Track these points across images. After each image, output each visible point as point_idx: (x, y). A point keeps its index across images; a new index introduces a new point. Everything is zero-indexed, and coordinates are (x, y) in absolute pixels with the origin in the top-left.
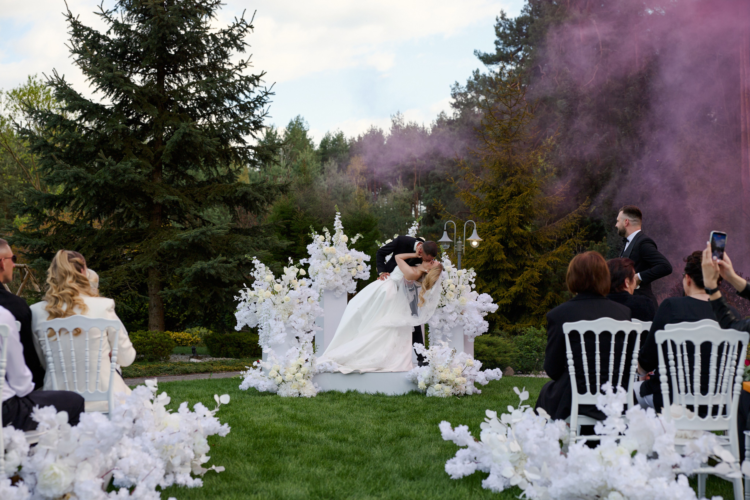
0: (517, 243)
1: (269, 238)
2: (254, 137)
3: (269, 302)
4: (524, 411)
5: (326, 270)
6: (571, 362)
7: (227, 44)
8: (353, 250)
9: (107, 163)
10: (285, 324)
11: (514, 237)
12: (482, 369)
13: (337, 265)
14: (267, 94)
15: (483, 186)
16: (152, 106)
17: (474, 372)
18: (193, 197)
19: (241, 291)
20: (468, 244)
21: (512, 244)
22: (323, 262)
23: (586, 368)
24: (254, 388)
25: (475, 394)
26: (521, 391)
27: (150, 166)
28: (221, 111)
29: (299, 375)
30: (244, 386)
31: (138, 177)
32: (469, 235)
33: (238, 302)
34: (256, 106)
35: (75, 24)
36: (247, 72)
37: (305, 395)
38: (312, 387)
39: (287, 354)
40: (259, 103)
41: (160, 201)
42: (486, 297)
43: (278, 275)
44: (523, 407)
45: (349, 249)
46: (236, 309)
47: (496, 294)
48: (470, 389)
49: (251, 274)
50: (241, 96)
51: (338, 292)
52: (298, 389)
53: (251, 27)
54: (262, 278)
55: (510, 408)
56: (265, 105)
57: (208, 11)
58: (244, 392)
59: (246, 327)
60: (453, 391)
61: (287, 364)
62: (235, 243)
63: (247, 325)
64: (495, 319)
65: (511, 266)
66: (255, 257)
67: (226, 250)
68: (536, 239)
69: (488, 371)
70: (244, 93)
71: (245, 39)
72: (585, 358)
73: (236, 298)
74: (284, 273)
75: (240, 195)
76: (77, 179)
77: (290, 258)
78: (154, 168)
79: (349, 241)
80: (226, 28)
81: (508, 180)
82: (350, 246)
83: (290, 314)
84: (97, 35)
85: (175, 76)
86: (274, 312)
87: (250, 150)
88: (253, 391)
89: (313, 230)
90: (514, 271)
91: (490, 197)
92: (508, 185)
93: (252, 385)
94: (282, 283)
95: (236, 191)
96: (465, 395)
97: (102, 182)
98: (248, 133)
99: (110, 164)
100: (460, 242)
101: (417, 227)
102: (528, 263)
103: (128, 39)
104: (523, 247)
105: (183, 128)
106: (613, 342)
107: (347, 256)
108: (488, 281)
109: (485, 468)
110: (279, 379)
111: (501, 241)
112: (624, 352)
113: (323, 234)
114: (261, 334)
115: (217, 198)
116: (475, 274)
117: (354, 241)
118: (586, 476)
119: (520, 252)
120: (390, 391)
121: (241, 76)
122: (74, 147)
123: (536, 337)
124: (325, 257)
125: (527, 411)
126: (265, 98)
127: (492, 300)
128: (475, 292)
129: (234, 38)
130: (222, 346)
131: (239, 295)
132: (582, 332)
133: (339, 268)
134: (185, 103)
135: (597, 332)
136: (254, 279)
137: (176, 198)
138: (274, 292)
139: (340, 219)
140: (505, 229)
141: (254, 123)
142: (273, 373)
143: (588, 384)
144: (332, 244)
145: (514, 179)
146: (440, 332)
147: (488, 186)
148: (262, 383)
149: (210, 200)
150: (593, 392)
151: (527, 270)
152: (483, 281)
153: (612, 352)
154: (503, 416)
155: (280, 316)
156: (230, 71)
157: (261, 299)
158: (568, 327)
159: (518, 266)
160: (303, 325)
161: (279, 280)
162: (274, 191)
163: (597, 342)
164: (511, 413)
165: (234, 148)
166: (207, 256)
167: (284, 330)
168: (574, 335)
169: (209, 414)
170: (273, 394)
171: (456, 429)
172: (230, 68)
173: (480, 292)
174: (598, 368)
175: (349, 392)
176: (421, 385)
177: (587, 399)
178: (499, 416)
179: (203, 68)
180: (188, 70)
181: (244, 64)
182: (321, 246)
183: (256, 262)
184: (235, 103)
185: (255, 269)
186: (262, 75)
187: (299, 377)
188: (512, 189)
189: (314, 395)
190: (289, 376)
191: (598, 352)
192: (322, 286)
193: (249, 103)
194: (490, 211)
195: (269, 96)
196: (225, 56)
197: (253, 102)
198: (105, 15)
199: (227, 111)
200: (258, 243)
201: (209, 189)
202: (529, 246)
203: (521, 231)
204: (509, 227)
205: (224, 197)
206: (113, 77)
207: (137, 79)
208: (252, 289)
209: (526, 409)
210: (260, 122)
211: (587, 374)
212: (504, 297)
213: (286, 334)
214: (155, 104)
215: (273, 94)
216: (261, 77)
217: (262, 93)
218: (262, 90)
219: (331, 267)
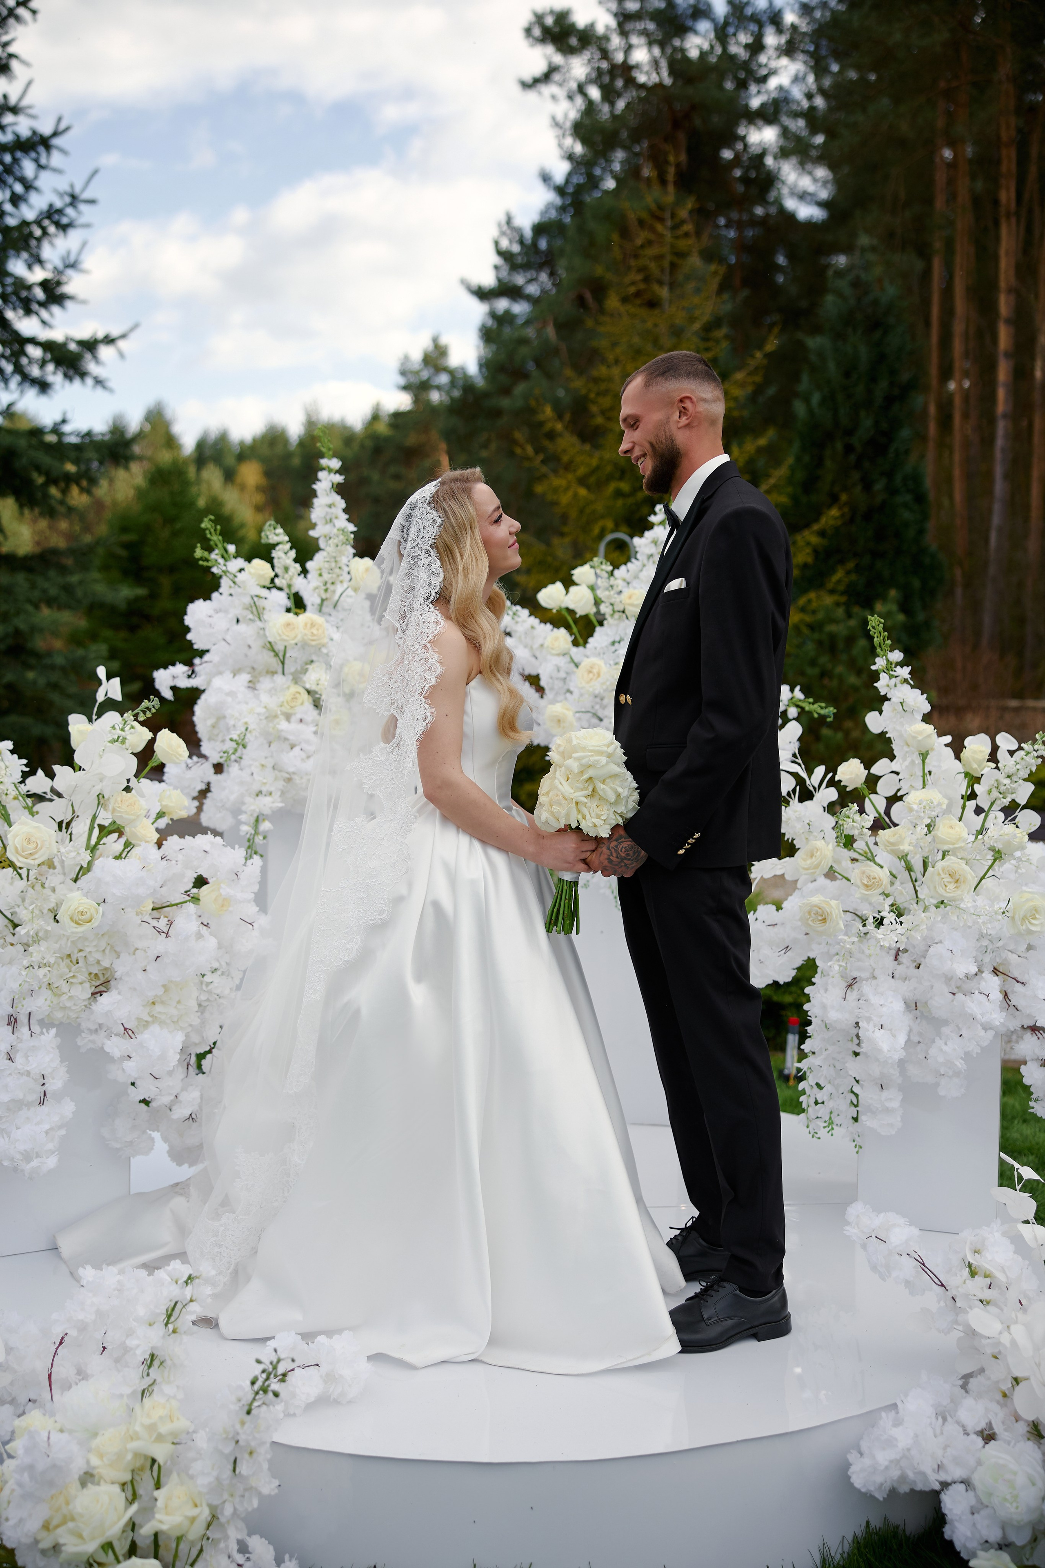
1: (74, 579)
2: (43, 322)
5: (283, 725)
14: (75, 200)
22: (265, 683)
36: (16, 128)
40: (55, 224)
53: (29, 6)
56: (70, 233)
71: (15, 43)
74: (67, 752)
83: (100, 982)
89: (216, 538)
94: (57, 809)
98: (28, 312)
113: (265, 553)
124: (274, 663)
126: (70, 211)
139: (340, 489)
141: (45, 285)
147: (609, 469)
181: (12, 109)
182: (257, 611)
186: (55, 134)
192: (267, 804)
193: (27, 223)
195: (83, 207)
197: (38, 222)
200: (44, 591)
210: (59, 283)
215: (92, 202)
216: (55, 141)
217: (61, 195)
218: (64, 186)
219: (306, 707)
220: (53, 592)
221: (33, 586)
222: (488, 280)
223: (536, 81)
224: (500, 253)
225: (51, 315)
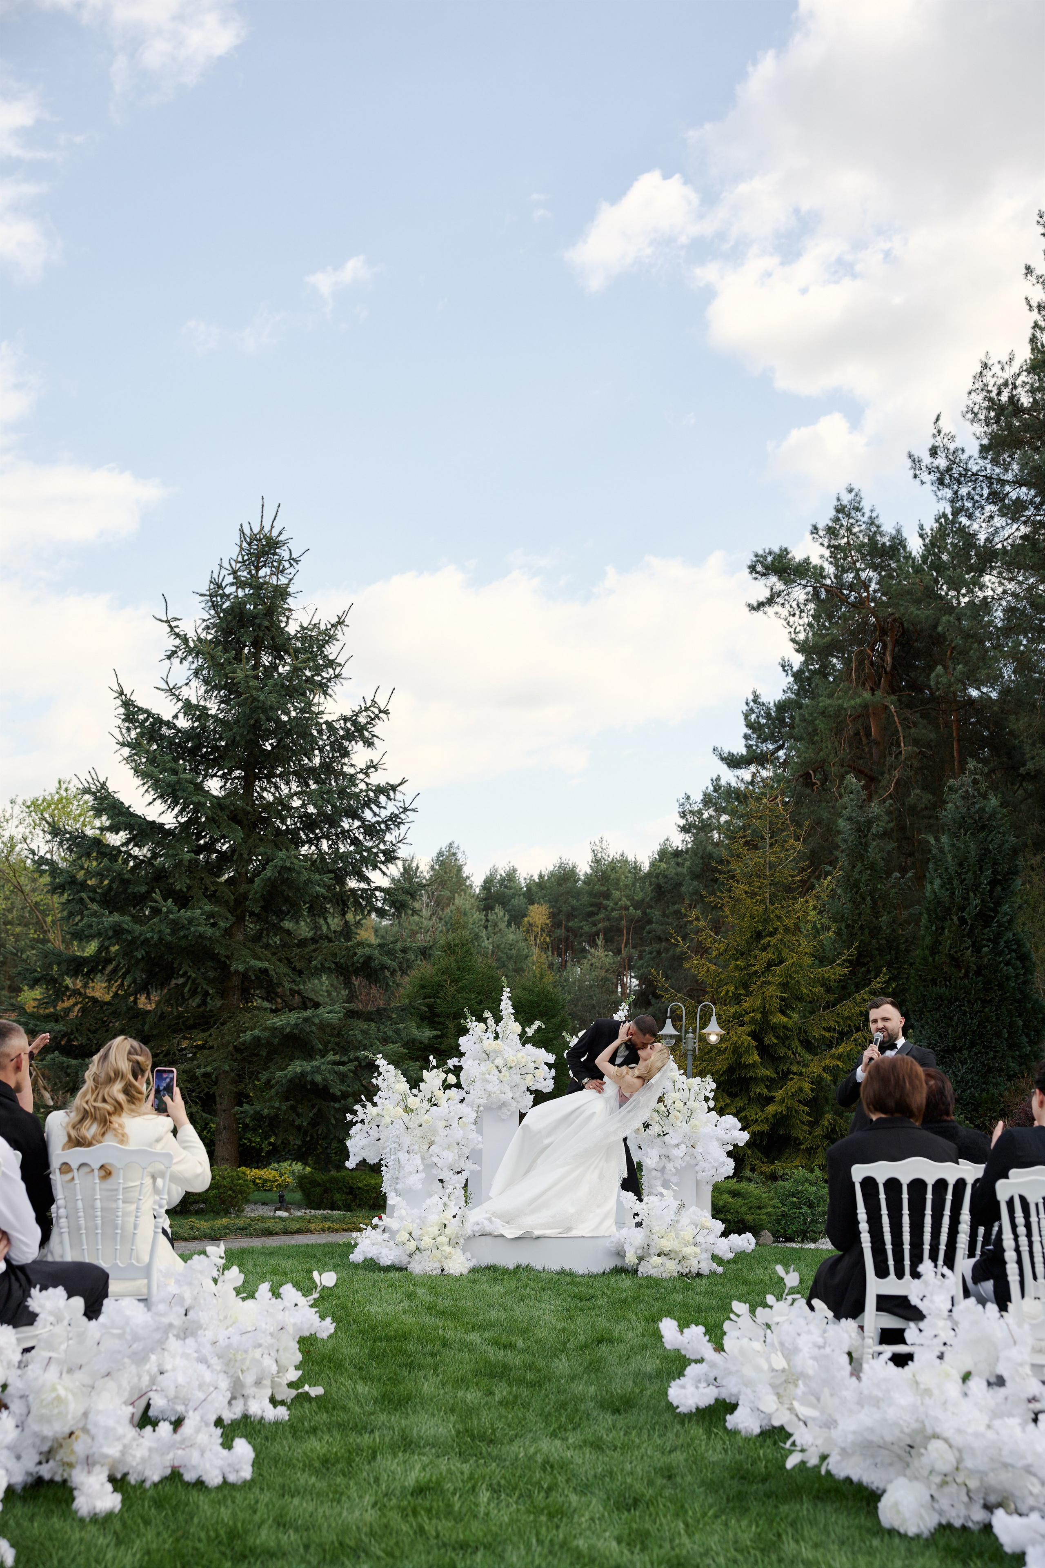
0: (777, 1037)
1: (401, 1026)
2: (384, 873)
3: (398, 1124)
4: (792, 1304)
5: (487, 1076)
6: (864, 1227)
7: (349, 737)
8: (529, 1046)
9: (164, 909)
10: (423, 1159)
11: (774, 1028)
12: (725, 1234)
13: (504, 1070)
14: (405, 810)
15: (726, 951)
16: (233, 825)
17: (712, 1238)
18: (289, 961)
19: (357, 1107)
20: (703, 1039)
21: (770, 1039)
22: (483, 1064)
23: (888, 1237)
24: (372, 1259)
25: (713, 1273)
26: (787, 1272)
27: (229, 915)
28: (337, 835)
29: (443, 1239)
30: (357, 1256)
31: (209, 932)
32: (704, 1025)
33: (352, 1124)
34: (388, 828)
35: (127, 704)
36: (377, 779)
37: (451, 1271)
38: (462, 1259)
39: (424, 1206)
40: (393, 822)
41: (241, 968)
42: (731, 1121)
43: (415, 1082)
44: (790, 1298)
45: (523, 1045)
46: (348, 1135)
47: (747, 1117)
48: (707, 1266)
49: (374, 1081)
50: (368, 815)
51: (504, 1110)
52: (440, 1262)
53: (386, 712)
54: (389, 1087)
55: (770, 1299)
56: (402, 826)
57: (323, 688)
58: (356, 1266)
59: (363, 1163)
60: (679, 1268)
61: (423, 1222)
62: (351, 1032)
63: (364, 1160)
64: (745, 1156)
65: (768, 1073)
66: (380, 1056)
67: (337, 1044)
68: (806, 1032)
69: (734, 1237)
70: (371, 809)
71: (376, 730)
72: (885, 1220)
73: (349, 1117)
74: (423, 1081)
75: (361, 960)
76: (118, 932)
77: (431, 1057)
78: (234, 919)
79: (524, 1032)
80: (349, 713)
81: (764, 941)
82: (524, 1039)
83: (431, 1144)
84: (159, 721)
85: (269, 782)
86: (407, 1140)
87: (377, 893)
88: (371, 1265)
89: (468, 1015)
90: (772, 1080)
91: (737, 967)
92: (764, 949)
93: (369, 1256)
94: (420, 1094)
95: (355, 954)
96: (698, 1274)
97: (156, 938)
98: (375, 867)
99: (169, 911)
100: (691, 1035)
101: (626, 1013)
102: (794, 1069)
103: (204, 728)
104: (787, 1044)
105: (282, 859)
106: (929, 1196)
107: (520, 1054)
108: (733, 1096)
109: (731, 1395)
110: (412, 1245)
111: (753, 1035)
112: (947, 1212)
113: (484, 1020)
114: (387, 1174)
115: (327, 965)
116: (714, 1086)
117: (530, 1032)
118: (891, 1413)
119: (782, 1052)
120: (581, 1268)
121: (367, 784)
122: (114, 886)
123: (807, 1185)
124: (486, 1057)
125: (796, 1303)
126: (402, 816)
127: (740, 1125)
128: (714, 1113)
129: (360, 729)
130: (326, 1191)
131: (354, 1113)
132: (881, 1180)
133: (507, 1074)
134: (283, 822)
135: (905, 1181)
136: (377, 1089)
137: (265, 965)
138: (408, 1110)
139: (510, 998)
140: (759, 1016)
141: (385, 852)
142: (403, 1236)
143: (891, 1262)
144: (497, 1037)
145: (773, 940)
146: (659, 1174)
147: (734, 951)
148: (385, 1252)
149: (316, 967)
150: (900, 1275)
151: (792, 1079)
153: (928, 1211)
154: (759, 1310)
155: (416, 1147)
156: (352, 775)
157: (387, 1120)
158: (859, 1172)
159: (778, 1073)
160: (450, 1160)
161: (415, 1091)
162: (411, 956)
163: (905, 1196)
164: (771, 1307)
165: (353, 890)
166: (309, 1054)
167: (421, 1168)
168: (869, 1184)
169: (303, 1301)
170: (401, 1269)
171: (686, 1330)
172: (352, 771)
173: (721, 1113)
174: (906, 1237)
175: (518, 1267)
176: (631, 1259)
177: (891, 1286)
178: (753, 1311)
179: (312, 771)
180: (289, 773)
181: (374, 767)
182: (480, 1040)
183: (381, 1062)
184: (357, 823)
185: (380, 1074)
186: (401, 784)
187: (442, 1244)
188: (770, 955)
189: (465, 1272)
190: (427, 1241)
191: (906, 1211)
192: (481, 1101)
193: (379, 823)
194: (736, 988)
195: (408, 813)
196: (346, 753)
197: (385, 822)
198: (172, 691)
199: (345, 834)
200: (385, 1033)
201: (315, 951)
202: (796, 1043)
203: (785, 1019)
204: (765, 1013)
205: (336, 963)
206: (178, 782)
207: (214, 786)
208: (375, 1104)
209: (794, 1300)
210: (394, 851)
211: (889, 1247)
212: (757, 1120)
213: (423, 1175)
214: (239, 823)
215: (414, 810)
216: (400, 787)
218: (399, 804)
219: (496, 1071)
220: (390, 1033)
221: (379, 1031)
222: (739, 748)
223: (761, 605)
224: (749, 725)
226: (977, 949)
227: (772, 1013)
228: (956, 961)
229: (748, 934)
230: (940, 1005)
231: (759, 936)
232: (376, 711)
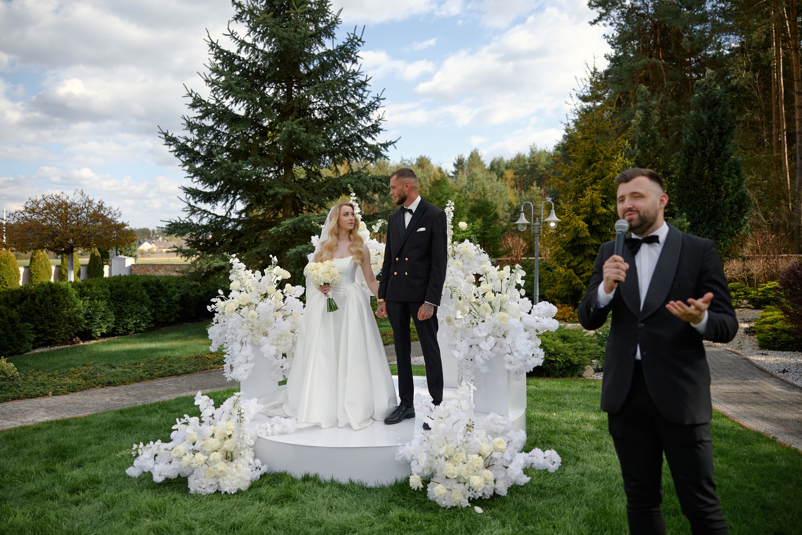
2: (373, 138)
8: (374, 240)
11: (598, 216)
12: (526, 448)
14: (378, 99)
15: (571, 173)
20: (546, 225)
21: (596, 222)
30: (134, 469)
32: (547, 216)
34: (369, 111)
35: (215, 48)
40: (373, 107)
42: (545, 307)
46: (210, 324)
47: (582, 267)
49: (229, 276)
53: (361, 41)
56: (378, 109)
64: (582, 289)
65: (595, 242)
66: (234, 255)
71: (358, 53)
73: (209, 308)
80: (342, 44)
81: (593, 166)
83: (265, 334)
88: (143, 481)
91: (577, 181)
92: (592, 170)
93: (146, 470)
96: (494, 496)
98: (368, 135)
100: (537, 223)
104: (607, 224)
108: (575, 255)
111: (587, 221)
117: (375, 229)
126: (377, 103)
128: (525, 300)
138: (239, 305)
140: (589, 209)
141: (373, 126)
147: (575, 173)
152: (571, 255)
173: (534, 300)
176: (417, 479)
183: (235, 261)
185: (233, 271)
188: (596, 173)
193: (364, 108)
194: (577, 194)
195: (381, 101)
197: (367, 107)
198: (233, 36)
203: (605, 210)
204: (593, 207)
210: (378, 125)
212: (589, 269)
215: (384, 99)
216: (367, 83)
217: (374, 98)
222: (588, 93)
223: (595, 21)
224: (592, 83)
225: (376, 135)
226: (711, 168)
227: (598, 207)
228: (700, 176)
229: (583, 162)
230: (692, 200)
231: (590, 163)
232: (356, 41)
